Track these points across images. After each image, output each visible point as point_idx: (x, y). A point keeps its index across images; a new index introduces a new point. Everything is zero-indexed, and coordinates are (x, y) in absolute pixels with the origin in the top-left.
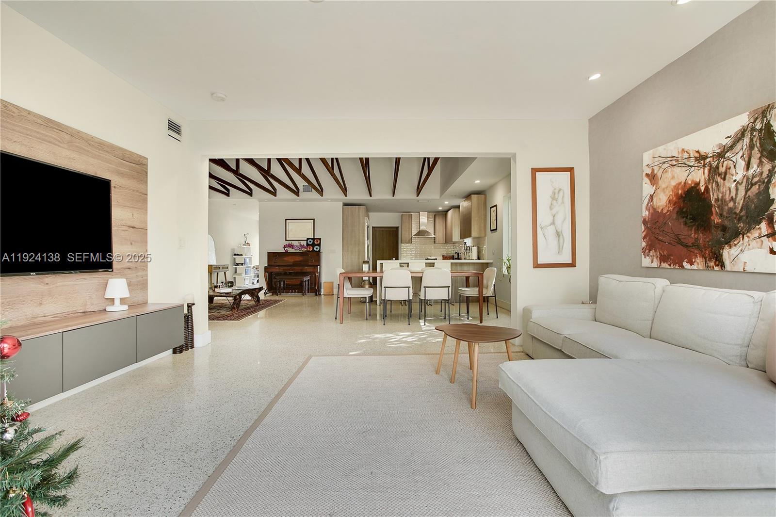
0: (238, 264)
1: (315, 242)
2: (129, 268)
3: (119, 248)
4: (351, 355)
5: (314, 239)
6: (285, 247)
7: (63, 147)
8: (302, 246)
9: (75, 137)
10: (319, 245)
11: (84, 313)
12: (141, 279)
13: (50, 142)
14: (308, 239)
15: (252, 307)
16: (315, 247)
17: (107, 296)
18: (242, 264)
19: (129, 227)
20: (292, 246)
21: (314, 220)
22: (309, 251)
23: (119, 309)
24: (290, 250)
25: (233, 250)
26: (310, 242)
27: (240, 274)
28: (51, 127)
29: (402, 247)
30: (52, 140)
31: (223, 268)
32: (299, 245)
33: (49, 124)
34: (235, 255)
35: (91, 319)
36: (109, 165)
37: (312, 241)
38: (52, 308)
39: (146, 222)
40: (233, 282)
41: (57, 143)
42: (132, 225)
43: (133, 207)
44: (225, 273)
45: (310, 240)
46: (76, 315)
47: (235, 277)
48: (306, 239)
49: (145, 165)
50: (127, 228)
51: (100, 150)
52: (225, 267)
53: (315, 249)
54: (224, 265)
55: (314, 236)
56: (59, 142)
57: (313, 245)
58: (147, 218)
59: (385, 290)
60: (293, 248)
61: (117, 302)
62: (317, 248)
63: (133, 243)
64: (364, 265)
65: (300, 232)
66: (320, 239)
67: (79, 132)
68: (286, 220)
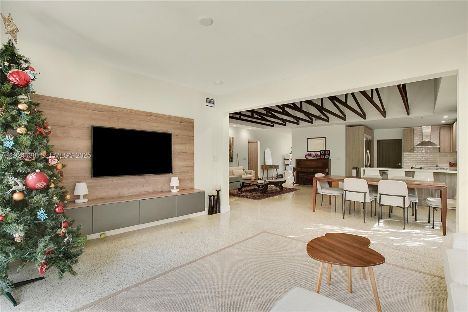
0: (286, 165)
1: (326, 153)
2: (184, 172)
3: (177, 163)
4: (289, 238)
5: (325, 151)
6: (306, 156)
7: (152, 122)
8: (317, 155)
9: (157, 117)
10: (329, 154)
11: (161, 191)
12: (190, 177)
13: (147, 121)
14: (321, 150)
15: (279, 192)
16: (326, 156)
17: (171, 185)
18: (288, 165)
19: (184, 153)
20: (310, 155)
21: (325, 138)
22: (322, 159)
23: (175, 191)
24: (310, 158)
25: (284, 156)
26: (323, 152)
27: (288, 171)
28: (148, 115)
29: (404, 156)
30: (149, 121)
31: (275, 167)
32: (315, 154)
33: (147, 114)
34: (285, 159)
35: (163, 194)
36: (174, 126)
37: (324, 152)
38: (148, 189)
39: (193, 150)
40: (283, 175)
41: (150, 121)
42: (185, 152)
43: (186, 144)
44: (277, 170)
45: (323, 151)
46: (158, 192)
47: (285, 172)
48: (320, 151)
49: (192, 123)
50: (182, 154)
51: (169, 120)
52: (277, 167)
53: (326, 157)
54: (276, 165)
55: (325, 148)
56: (151, 120)
57: (325, 155)
58: (194, 148)
59: (345, 193)
60: (311, 157)
61: (175, 188)
62: (327, 157)
63: (186, 160)
64: (353, 170)
65: (317, 146)
66: (329, 151)
67: (159, 114)
68: (307, 139)
